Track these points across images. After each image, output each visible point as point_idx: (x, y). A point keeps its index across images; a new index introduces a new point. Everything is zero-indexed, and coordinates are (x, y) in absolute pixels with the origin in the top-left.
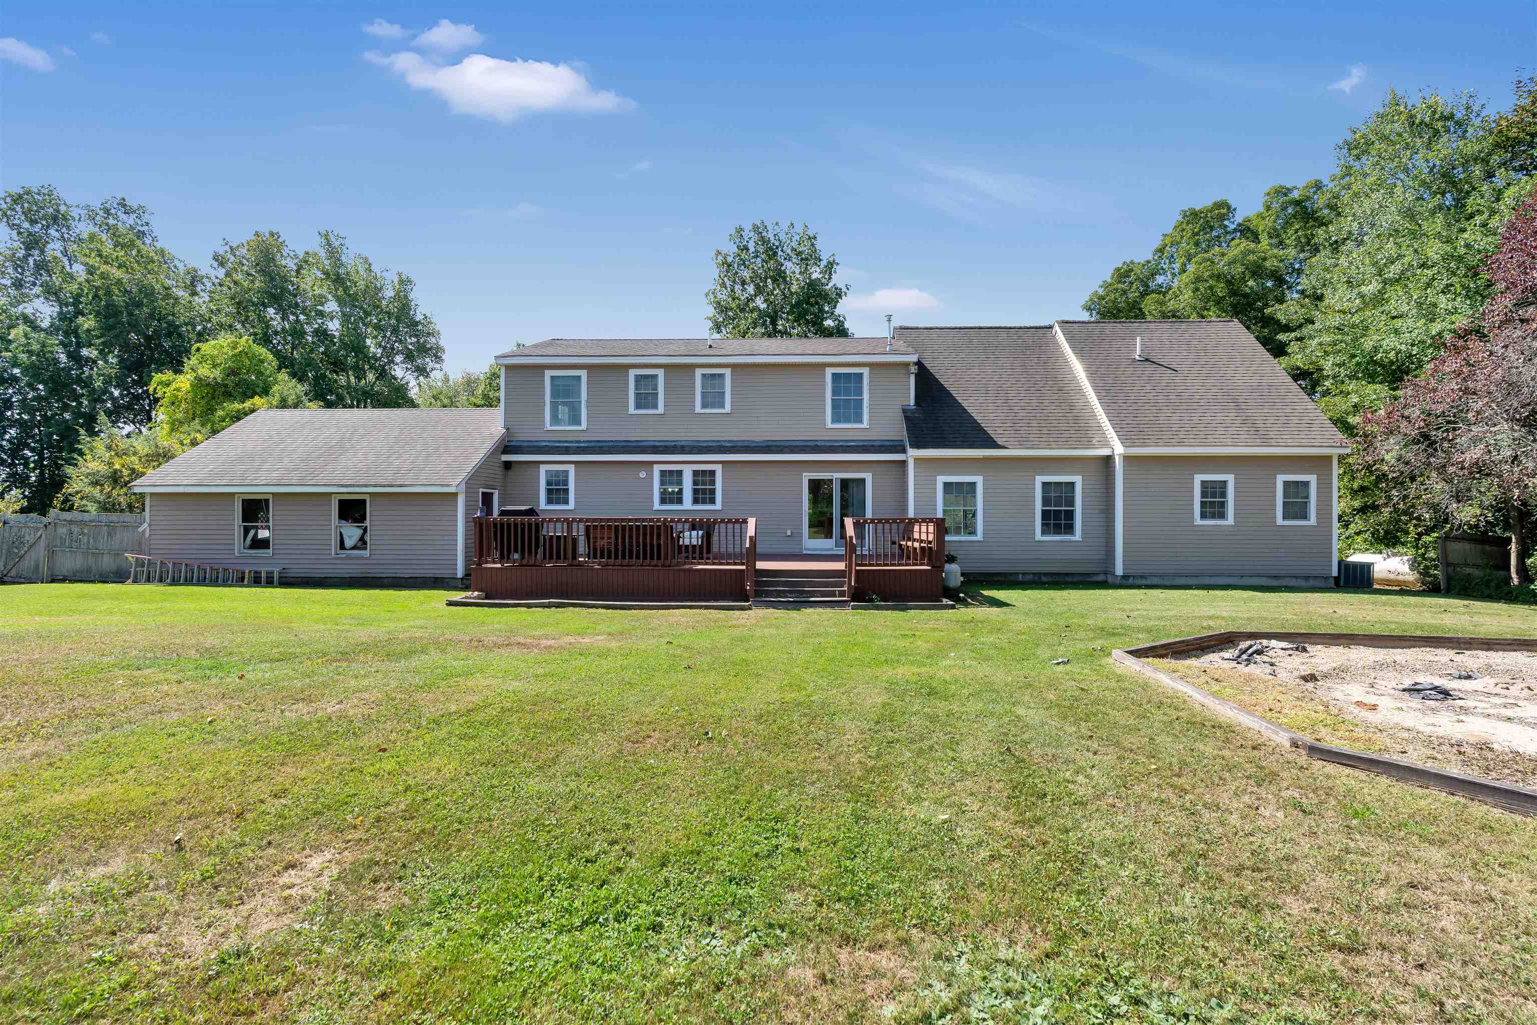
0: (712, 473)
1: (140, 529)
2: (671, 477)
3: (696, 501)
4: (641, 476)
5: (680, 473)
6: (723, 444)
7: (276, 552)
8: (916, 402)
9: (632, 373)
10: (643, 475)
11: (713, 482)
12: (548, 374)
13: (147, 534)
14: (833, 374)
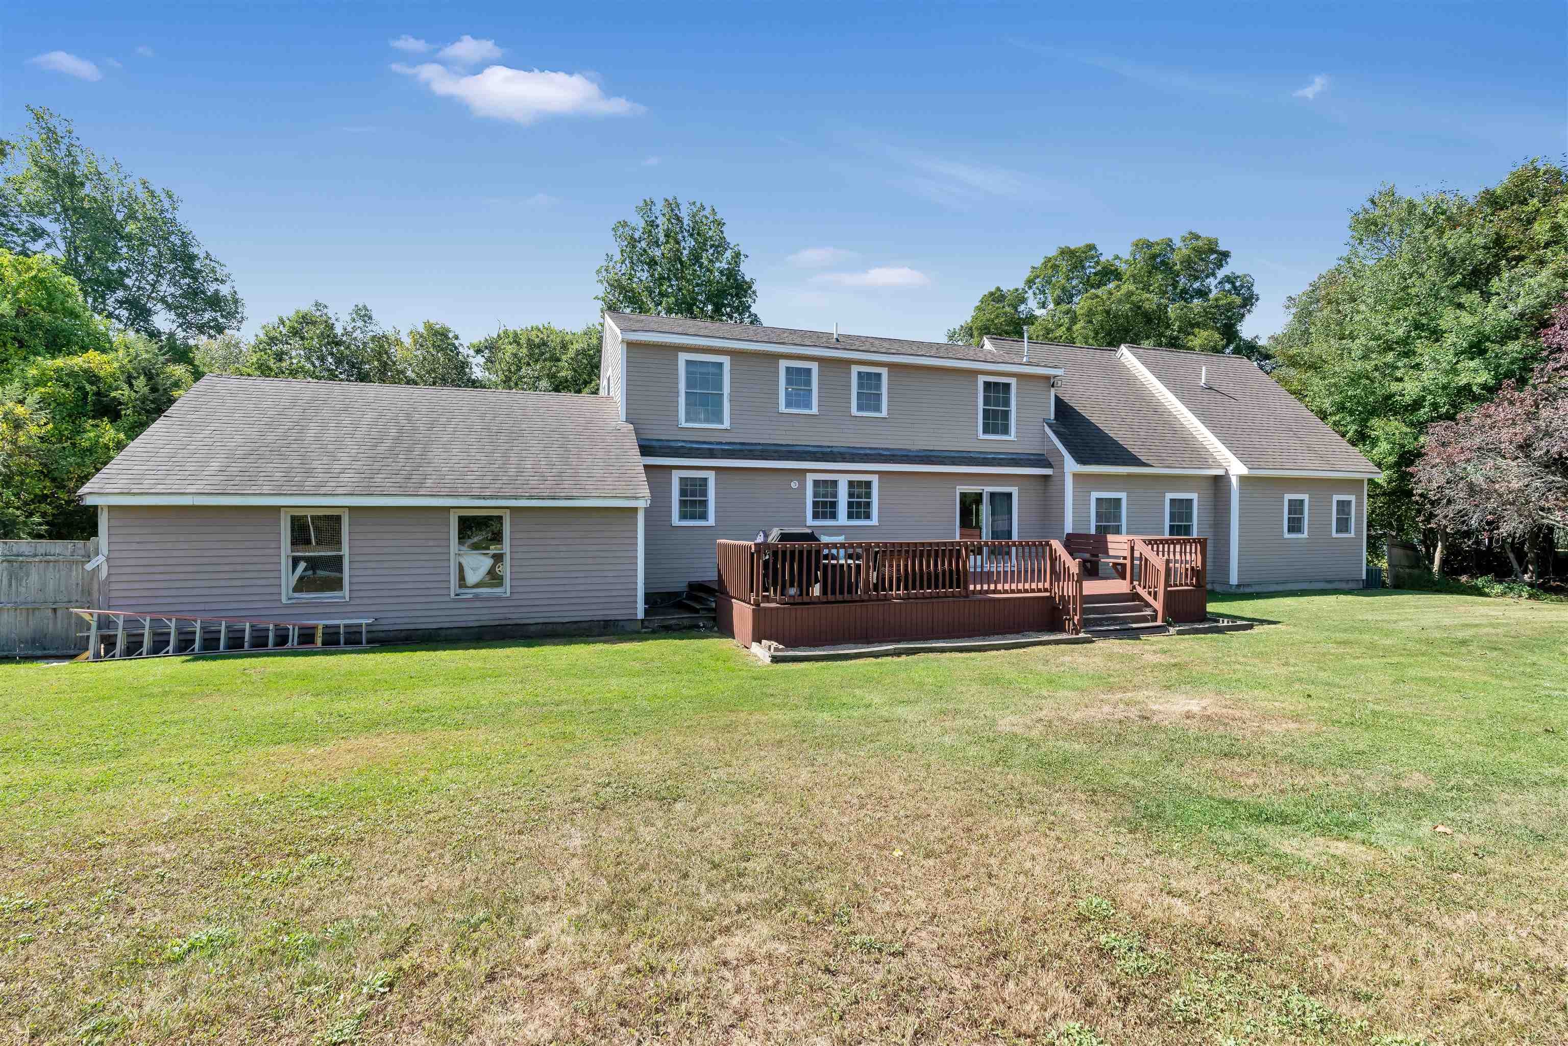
0: (868, 484)
1: (89, 567)
2: (825, 489)
3: (850, 516)
4: (792, 484)
5: (835, 483)
6: (881, 452)
7: (355, 594)
8: (1056, 414)
9: (783, 364)
10: (794, 485)
11: (868, 495)
12: (683, 357)
13: (104, 573)
14: (985, 383)
